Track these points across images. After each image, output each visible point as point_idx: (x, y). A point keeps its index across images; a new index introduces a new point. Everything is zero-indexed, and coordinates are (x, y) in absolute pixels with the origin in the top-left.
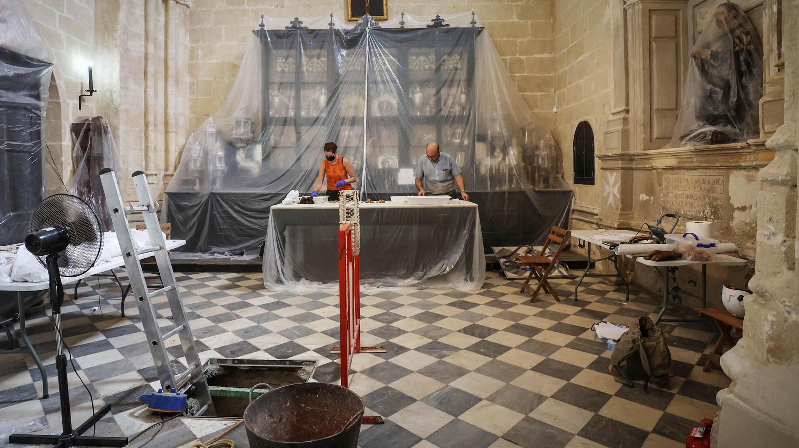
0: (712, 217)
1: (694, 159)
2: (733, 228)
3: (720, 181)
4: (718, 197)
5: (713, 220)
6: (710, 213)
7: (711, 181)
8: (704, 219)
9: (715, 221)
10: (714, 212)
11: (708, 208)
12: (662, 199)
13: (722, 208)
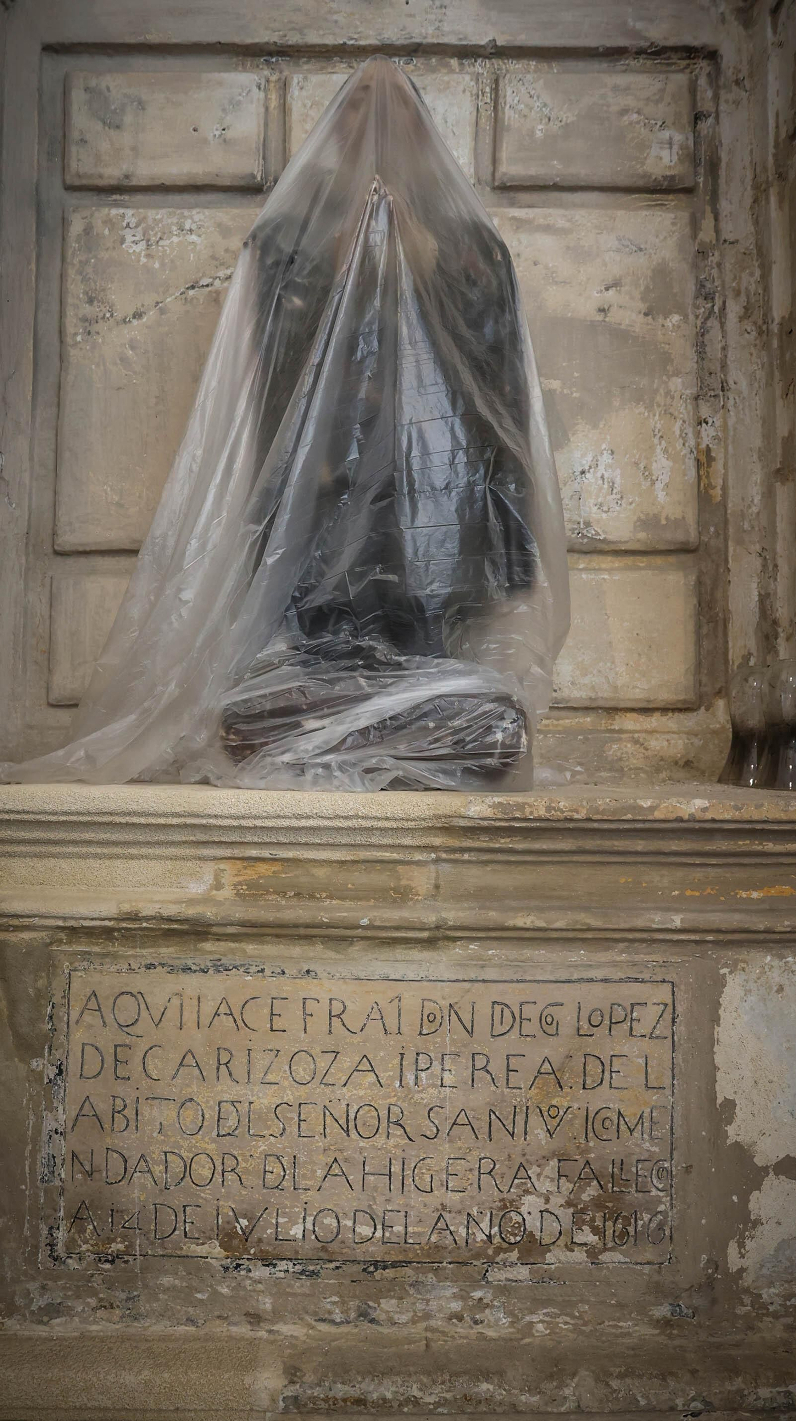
0: (587, 1236)
1: (416, 872)
2: (748, 1280)
3: (648, 1017)
4: (631, 1114)
5: (593, 1253)
6: (566, 1215)
7: (567, 1017)
8: (514, 1255)
9: (605, 1257)
10: (598, 1204)
11: (545, 1186)
12: (62, 1147)
13: (662, 1173)
